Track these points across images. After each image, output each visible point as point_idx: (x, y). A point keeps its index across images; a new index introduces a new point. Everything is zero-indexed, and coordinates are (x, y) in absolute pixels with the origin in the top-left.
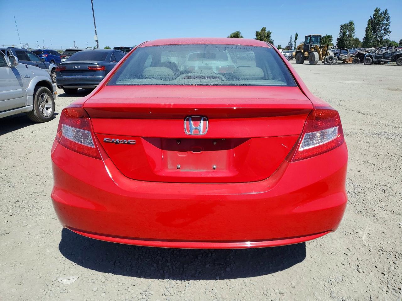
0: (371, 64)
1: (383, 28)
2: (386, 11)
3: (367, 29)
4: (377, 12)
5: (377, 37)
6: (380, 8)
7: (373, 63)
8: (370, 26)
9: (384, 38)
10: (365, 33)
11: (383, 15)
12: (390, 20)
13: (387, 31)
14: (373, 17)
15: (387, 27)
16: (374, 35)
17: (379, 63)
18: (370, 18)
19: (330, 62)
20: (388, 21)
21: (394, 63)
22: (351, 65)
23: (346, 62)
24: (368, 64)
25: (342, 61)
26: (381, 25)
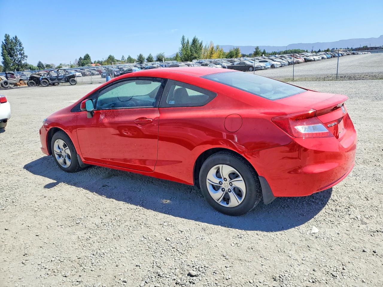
0: (48, 86)
1: (18, 53)
2: (16, 37)
3: (2, 53)
4: (8, 38)
5: (16, 61)
6: (9, 35)
7: (50, 85)
8: (5, 51)
9: (23, 62)
10: (2, 57)
11: (14, 41)
12: (23, 46)
13: (23, 56)
14: (5, 43)
15: (22, 52)
16: (12, 60)
17: (54, 84)
18: (2, 43)
19: (6, 86)
20: (20, 46)
21: (68, 83)
22: (27, 88)
23: (18, 85)
24: (46, 85)
25: (13, 85)
26: (16, 51)
